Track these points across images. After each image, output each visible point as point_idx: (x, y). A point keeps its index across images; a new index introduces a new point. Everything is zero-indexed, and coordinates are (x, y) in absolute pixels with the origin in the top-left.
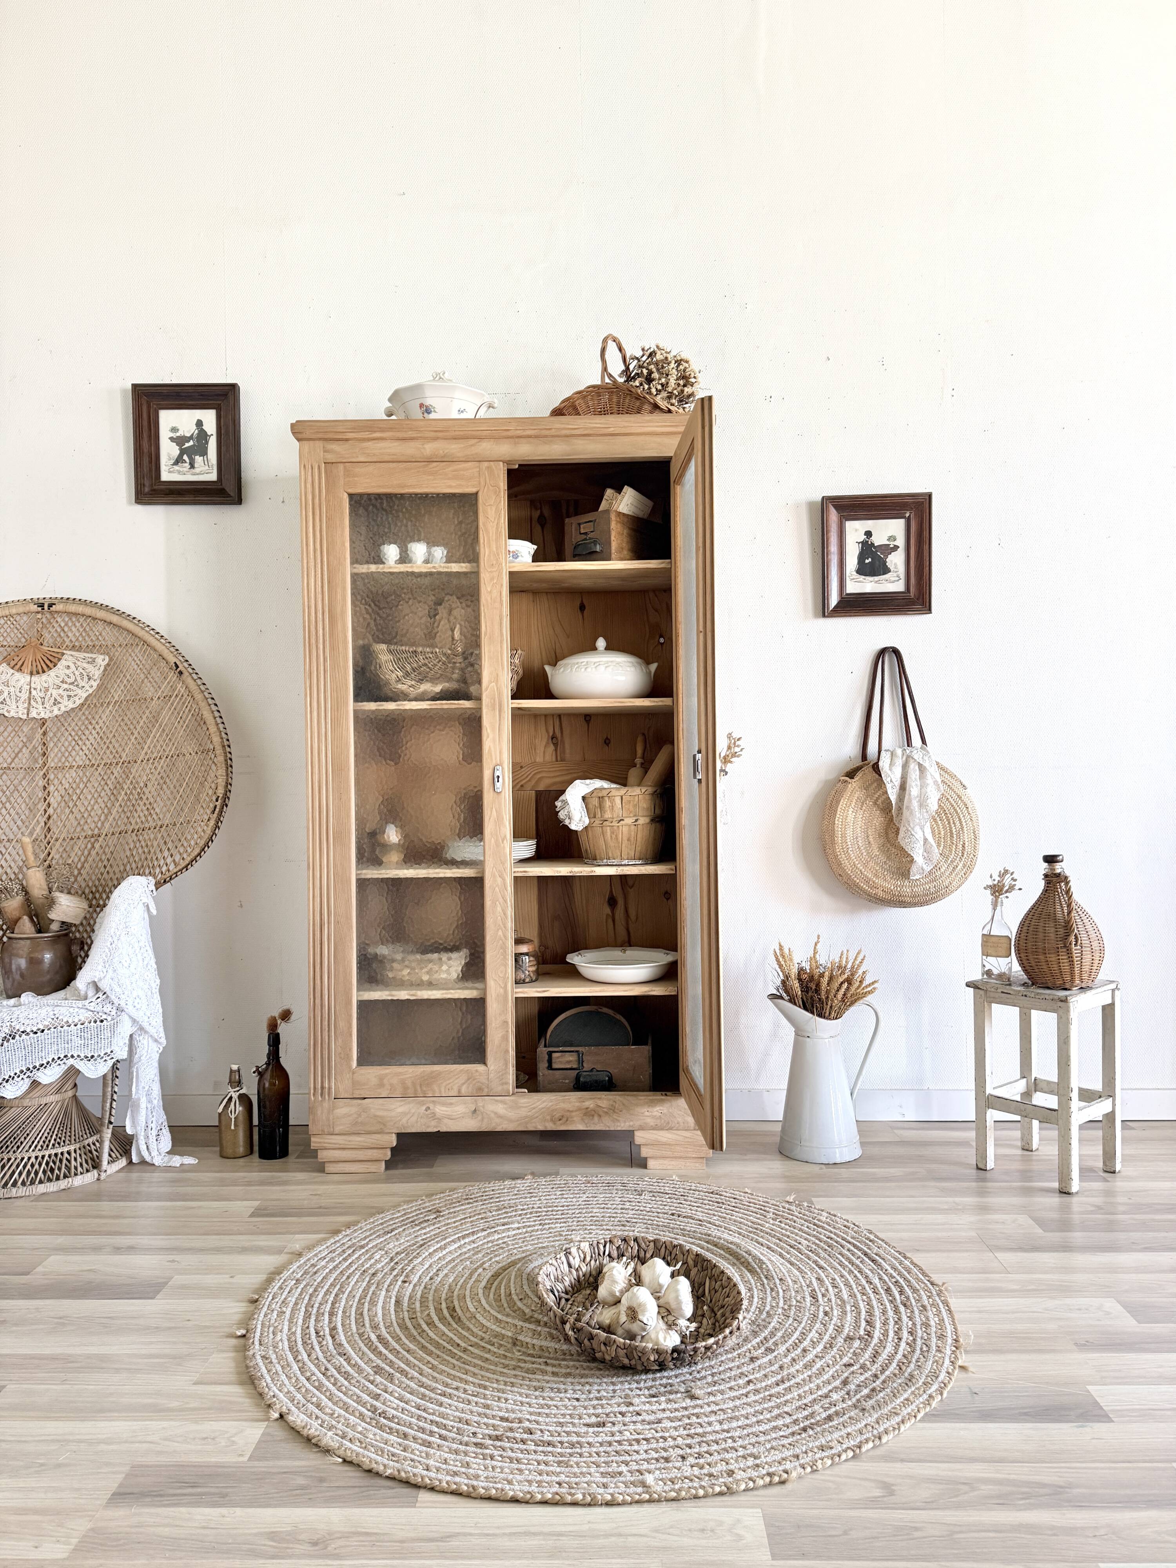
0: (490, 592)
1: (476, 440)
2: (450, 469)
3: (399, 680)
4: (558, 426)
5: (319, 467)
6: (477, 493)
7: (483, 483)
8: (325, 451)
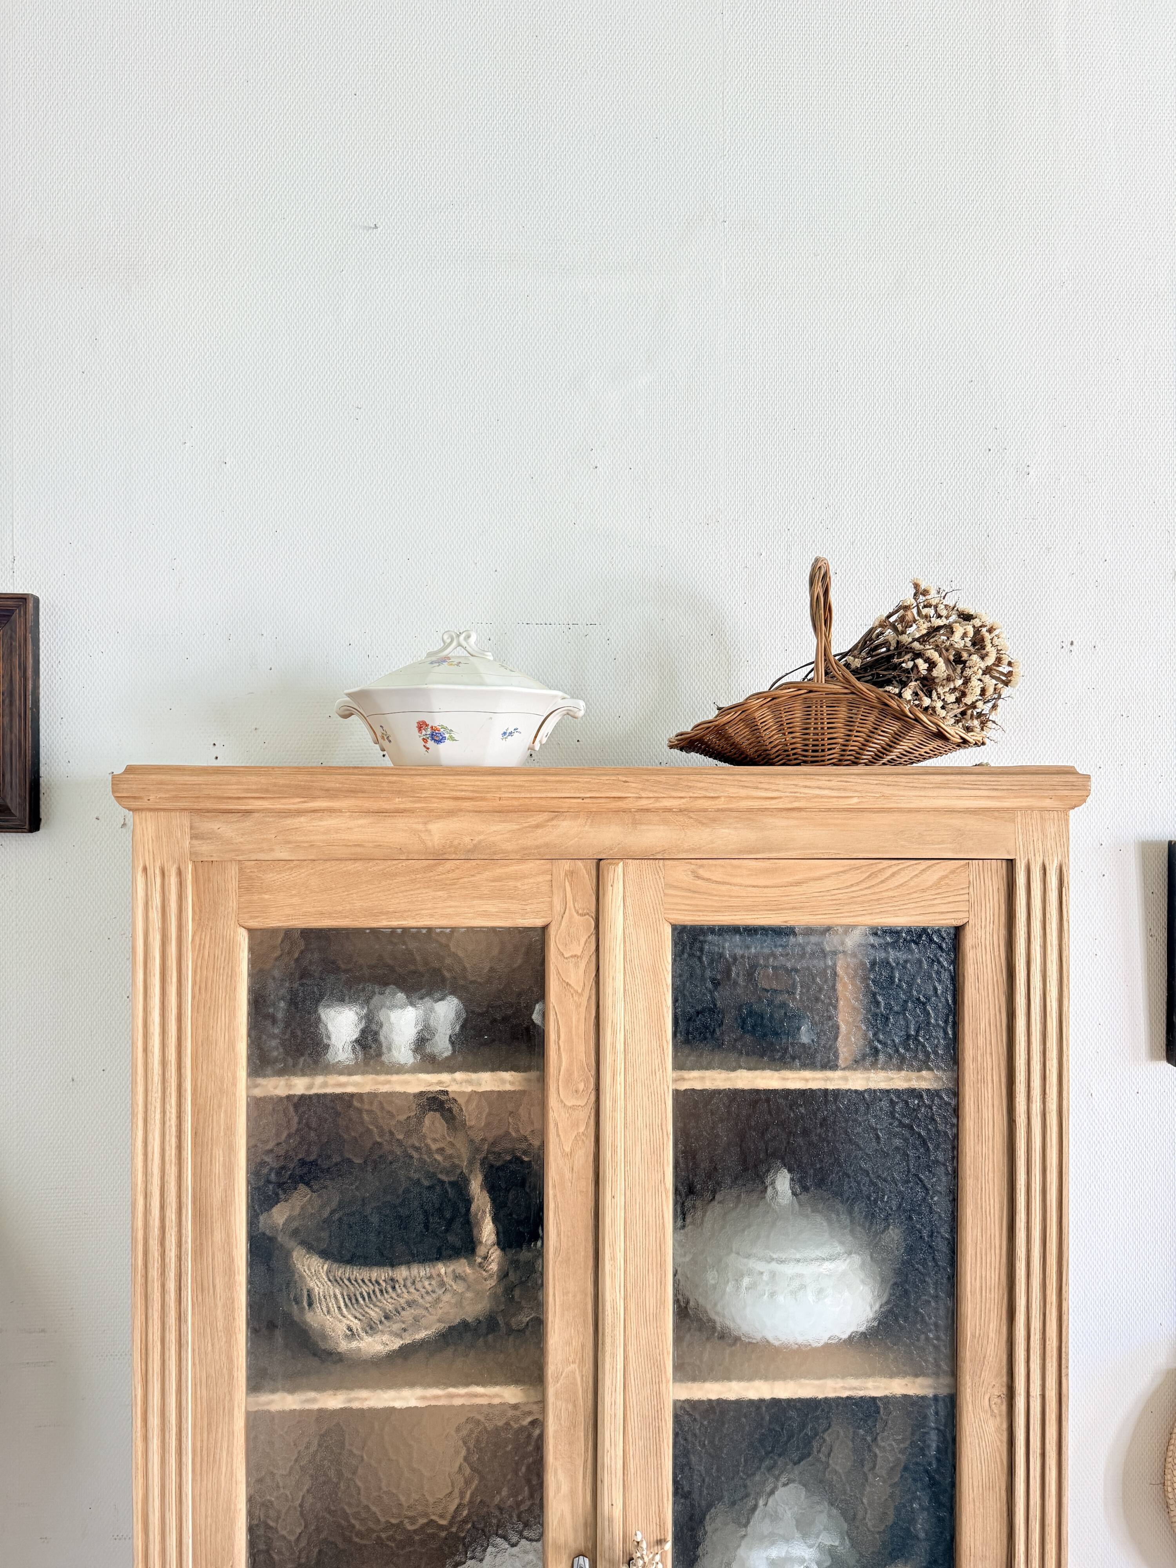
0: (571, 1154)
1: (546, 816)
2: (487, 874)
3: (352, 1334)
4: (732, 791)
5: (180, 873)
6: (544, 929)
7: (558, 907)
8: (194, 837)
